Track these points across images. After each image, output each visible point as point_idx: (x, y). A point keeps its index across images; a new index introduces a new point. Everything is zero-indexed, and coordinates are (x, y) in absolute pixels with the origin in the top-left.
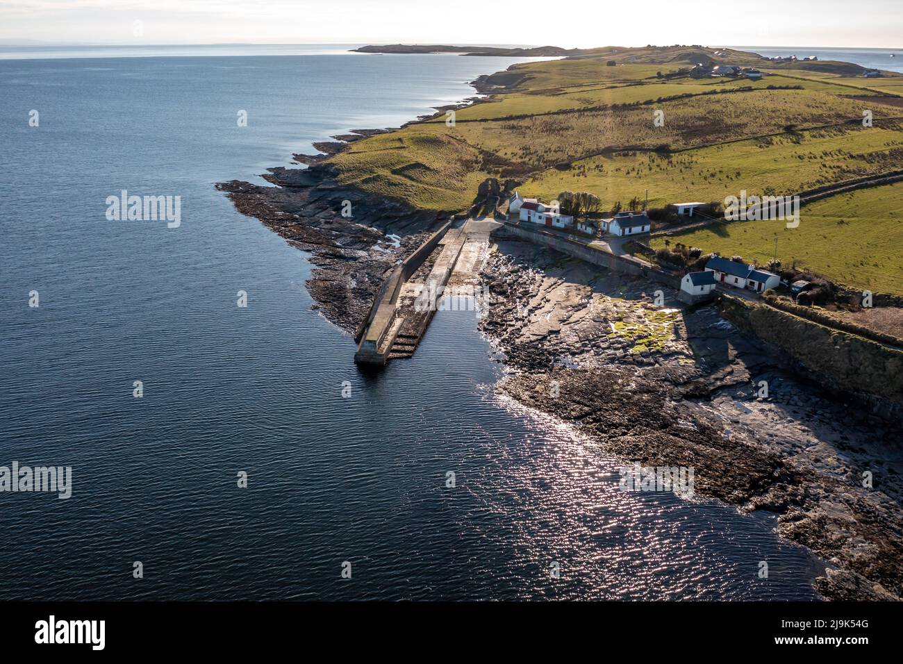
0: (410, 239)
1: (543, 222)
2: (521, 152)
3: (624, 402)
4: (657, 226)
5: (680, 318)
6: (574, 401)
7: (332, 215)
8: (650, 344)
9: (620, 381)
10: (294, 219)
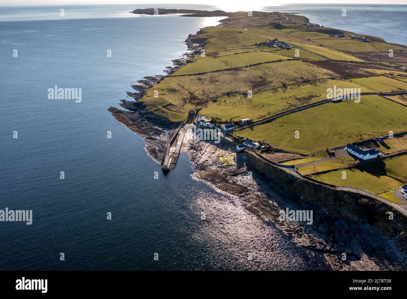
0: (170, 132)
1: (206, 126)
2: (202, 93)
3: (219, 177)
4: (236, 127)
5: (236, 156)
6: (209, 177)
7: (147, 123)
8: (228, 163)
9: (219, 172)
10: (136, 125)
